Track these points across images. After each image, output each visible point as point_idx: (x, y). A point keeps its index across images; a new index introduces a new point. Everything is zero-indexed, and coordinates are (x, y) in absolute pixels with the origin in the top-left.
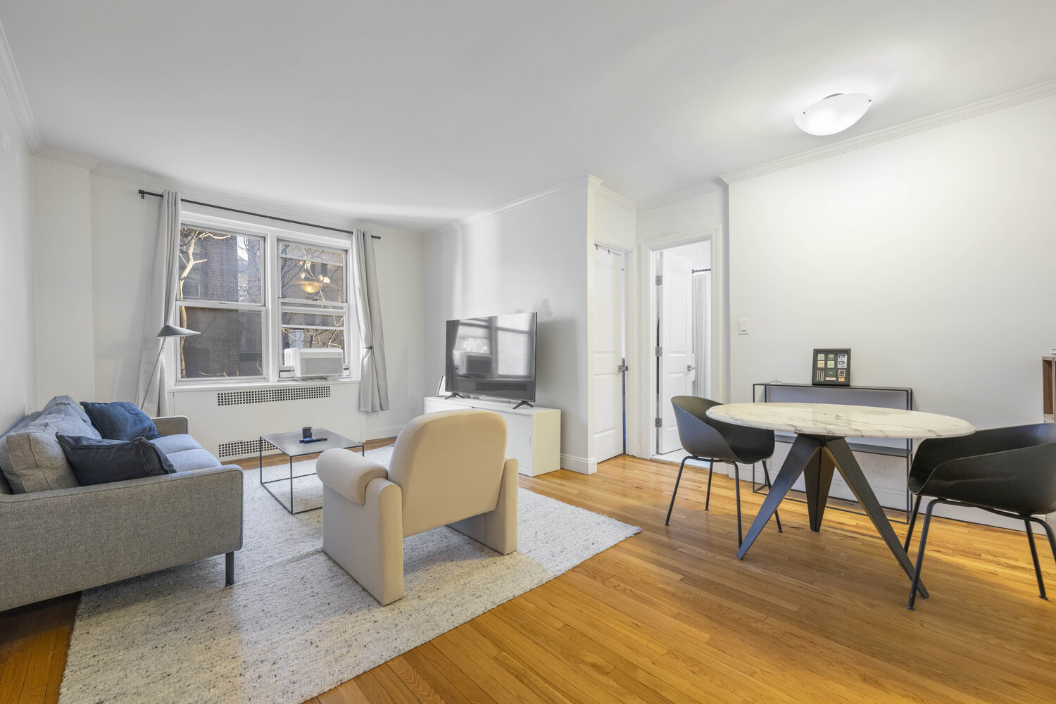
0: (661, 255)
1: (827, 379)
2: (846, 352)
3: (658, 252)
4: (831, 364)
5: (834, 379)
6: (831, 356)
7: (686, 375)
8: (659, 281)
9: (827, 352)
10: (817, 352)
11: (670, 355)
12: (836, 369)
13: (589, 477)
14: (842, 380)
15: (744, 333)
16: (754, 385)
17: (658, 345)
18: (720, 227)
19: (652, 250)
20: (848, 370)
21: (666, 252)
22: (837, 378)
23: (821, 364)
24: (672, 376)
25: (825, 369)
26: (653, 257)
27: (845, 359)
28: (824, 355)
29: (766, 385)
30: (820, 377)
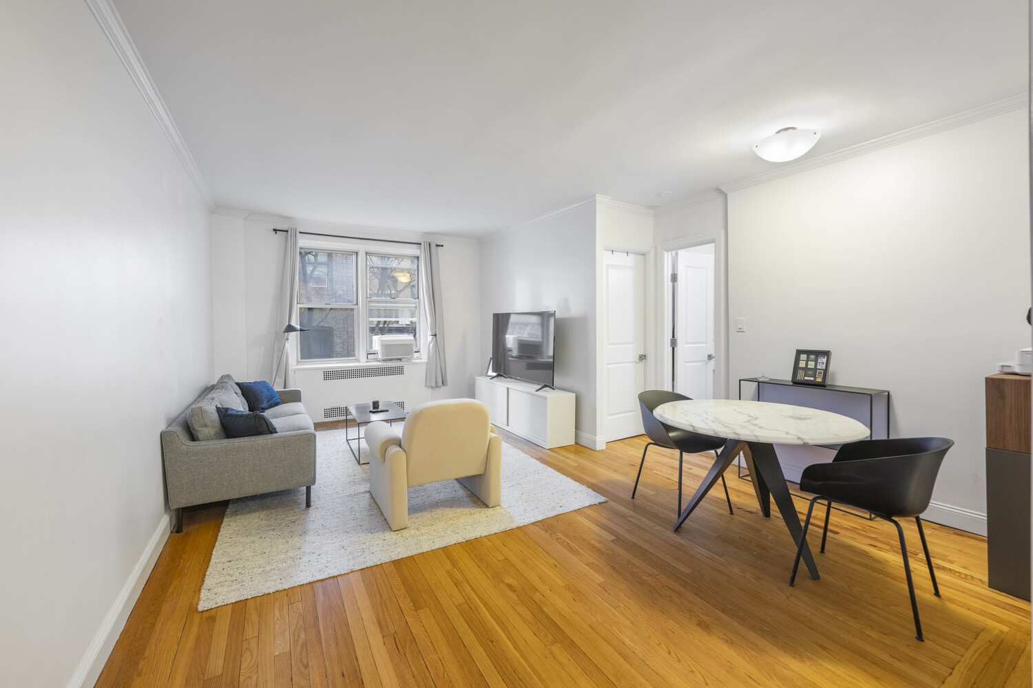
0: (677, 254)
1: (806, 378)
2: (826, 354)
3: (674, 252)
4: (811, 365)
5: (812, 379)
6: (812, 357)
7: (706, 364)
8: (674, 278)
9: (808, 353)
10: (799, 352)
11: (686, 346)
12: (815, 369)
13: (597, 454)
14: (819, 380)
15: (740, 331)
16: (740, 380)
17: (673, 336)
18: (723, 231)
19: (668, 251)
20: (826, 371)
21: (681, 252)
22: (815, 378)
23: (802, 364)
24: (688, 364)
25: (806, 369)
26: (668, 258)
27: (825, 360)
28: (805, 356)
29: (759, 382)
30: (801, 376)
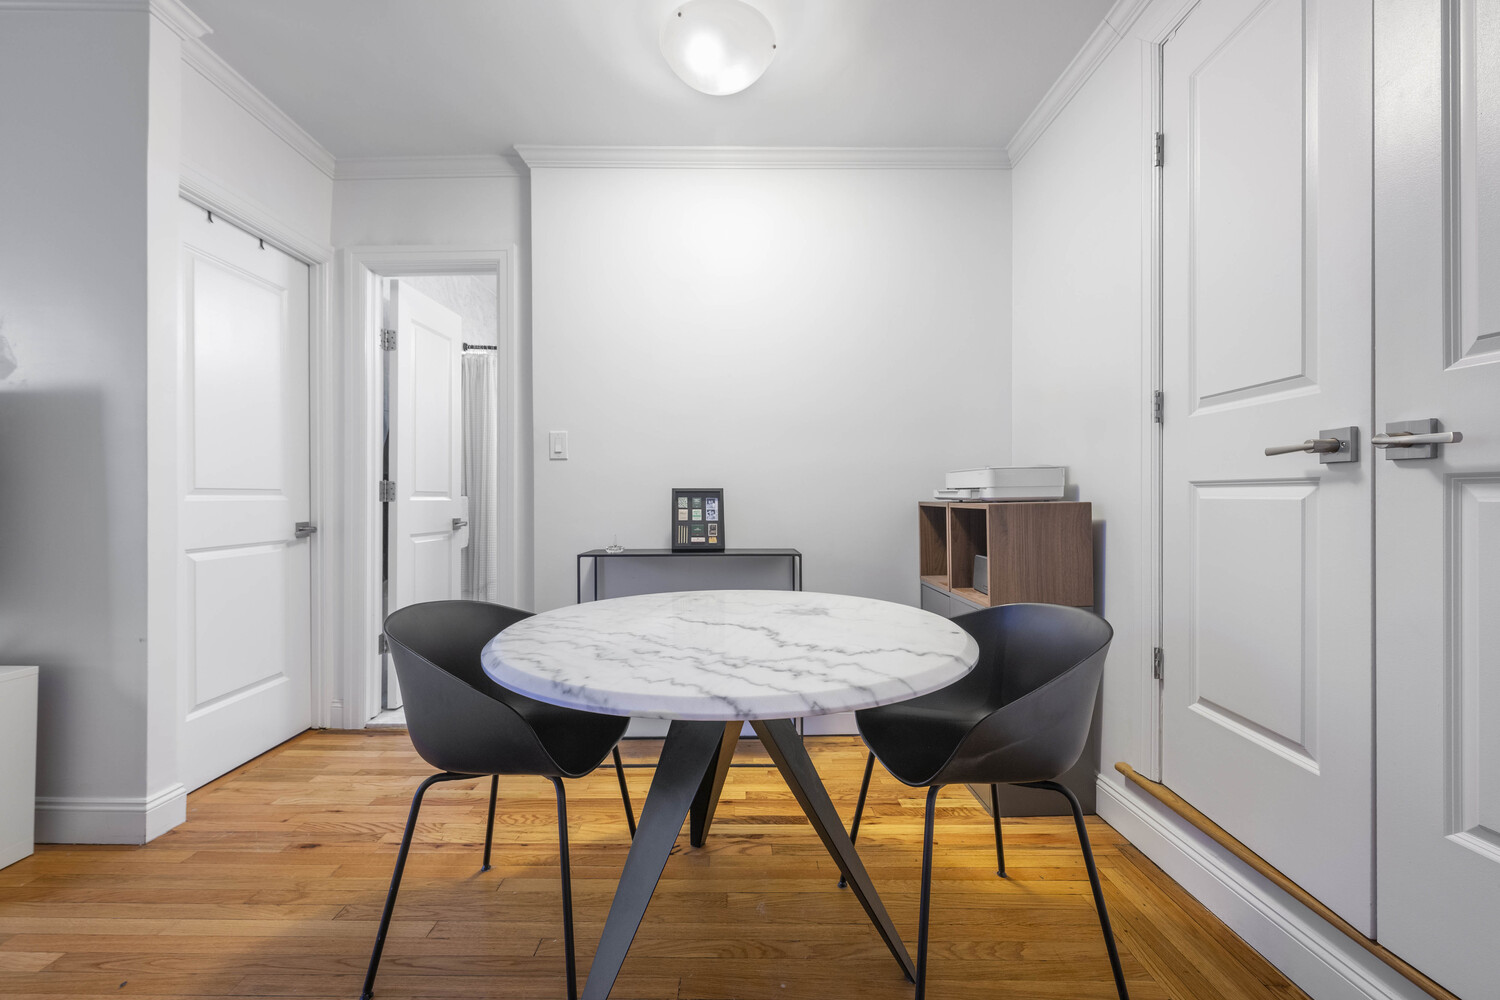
0: (394, 286)
1: (694, 540)
2: (717, 494)
3: (387, 280)
4: (697, 515)
5: (703, 540)
6: (697, 501)
7: (450, 538)
8: (389, 341)
9: (690, 494)
10: (678, 494)
11: (413, 499)
12: (704, 522)
14: (713, 540)
15: (558, 457)
16: (579, 557)
17: (386, 476)
18: (515, 251)
19: (372, 271)
20: (721, 522)
21: (405, 283)
22: (707, 540)
23: (683, 515)
24: (418, 541)
25: (690, 523)
26: (374, 289)
27: (715, 505)
28: (686, 499)
29: (596, 556)
30: (683, 539)
